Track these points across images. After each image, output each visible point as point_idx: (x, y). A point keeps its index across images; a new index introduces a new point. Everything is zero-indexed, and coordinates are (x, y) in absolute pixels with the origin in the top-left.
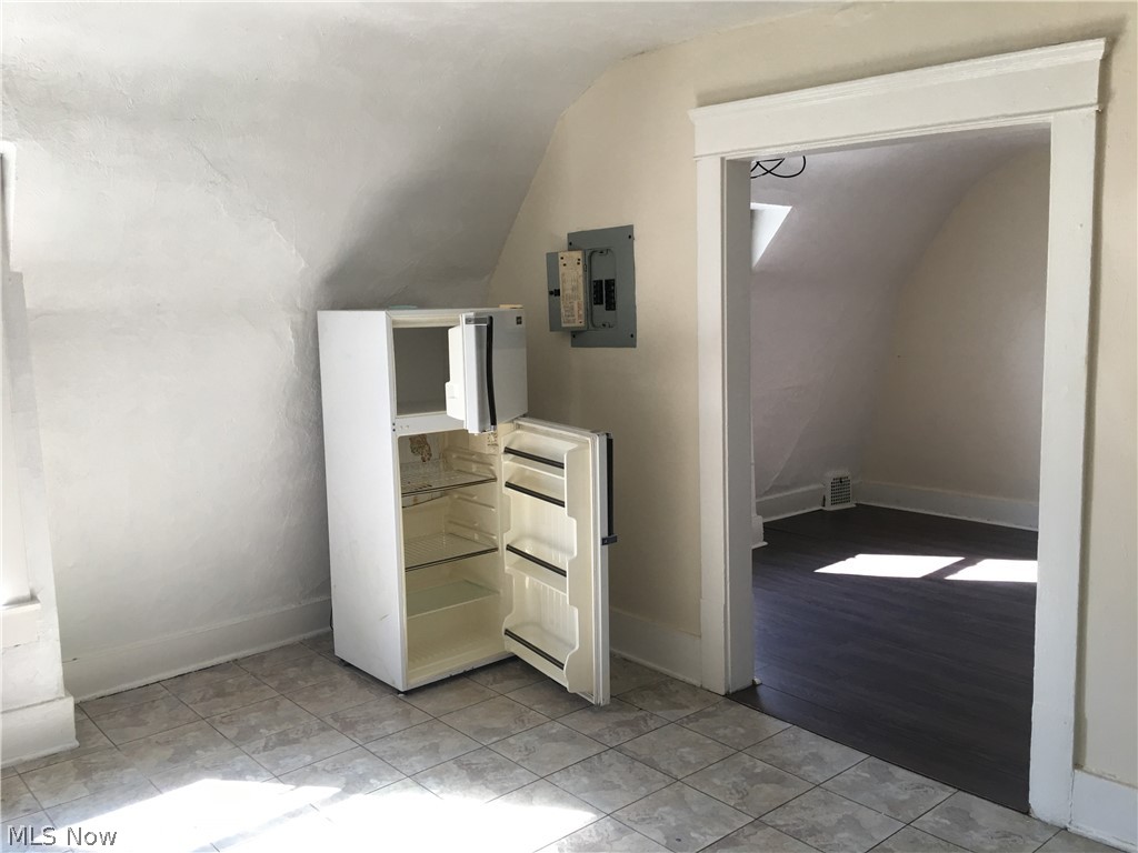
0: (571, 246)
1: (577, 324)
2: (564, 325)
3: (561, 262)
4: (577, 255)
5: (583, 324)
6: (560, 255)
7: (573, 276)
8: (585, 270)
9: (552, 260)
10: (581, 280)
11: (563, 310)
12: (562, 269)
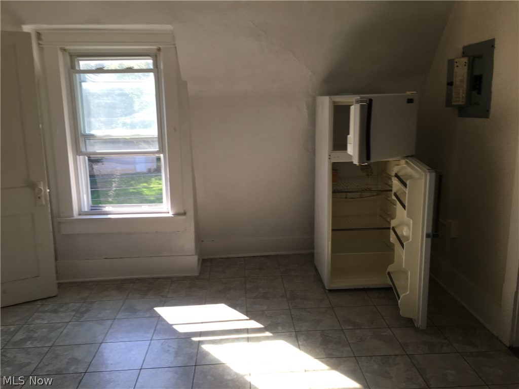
0: (464, 55)
1: (461, 103)
2: (453, 103)
3: (456, 64)
4: (465, 60)
5: (463, 103)
6: (456, 60)
7: (461, 72)
8: (468, 69)
9: (451, 63)
10: (466, 76)
11: (454, 94)
12: (456, 69)
